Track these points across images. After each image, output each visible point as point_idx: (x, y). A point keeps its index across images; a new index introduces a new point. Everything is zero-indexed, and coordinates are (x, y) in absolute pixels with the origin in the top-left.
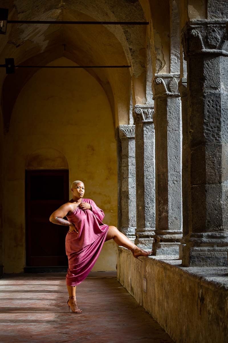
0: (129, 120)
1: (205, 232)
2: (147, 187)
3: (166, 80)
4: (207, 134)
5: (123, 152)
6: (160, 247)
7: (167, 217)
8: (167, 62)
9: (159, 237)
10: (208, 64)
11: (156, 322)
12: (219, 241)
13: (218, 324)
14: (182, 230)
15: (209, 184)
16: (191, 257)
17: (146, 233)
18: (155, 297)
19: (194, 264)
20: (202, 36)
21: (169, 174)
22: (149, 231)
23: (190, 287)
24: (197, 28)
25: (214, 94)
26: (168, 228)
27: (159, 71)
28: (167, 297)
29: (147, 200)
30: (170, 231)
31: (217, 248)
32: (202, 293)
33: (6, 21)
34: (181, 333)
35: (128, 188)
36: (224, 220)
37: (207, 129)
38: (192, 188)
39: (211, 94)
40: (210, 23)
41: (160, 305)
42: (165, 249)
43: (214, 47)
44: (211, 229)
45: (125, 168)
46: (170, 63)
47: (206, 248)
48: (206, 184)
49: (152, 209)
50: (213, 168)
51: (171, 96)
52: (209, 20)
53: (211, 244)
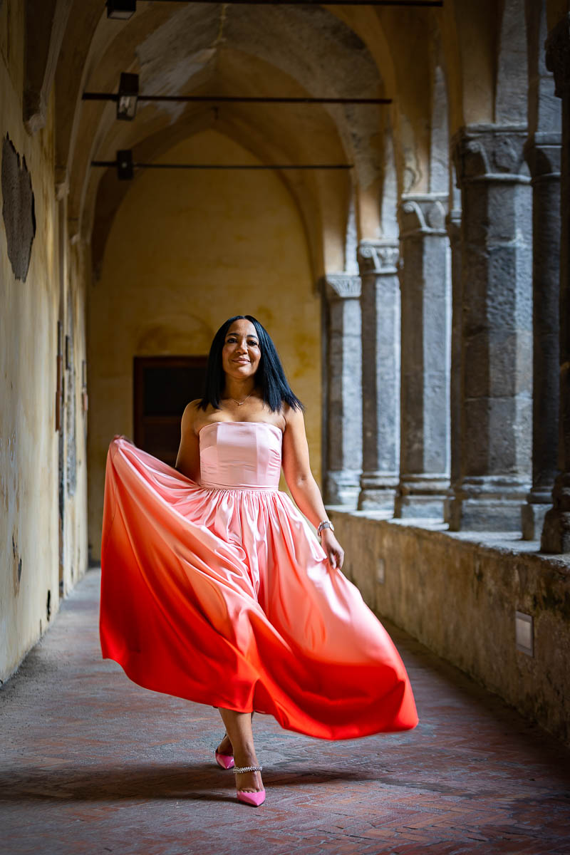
0: (345, 261)
1: (487, 474)
2: (381, 396)
3: (424, 205)
4: (493, 314)
5: (334, 326)
6: (408, 503)
7: (420, 453)
8: (425, 173)
9: (407, 486)
10: (495, 195)
11: (403, 630)
12: (510, 490)
13: (503, 606)
14: (447, 475)
15: (495, 396)
16: (462, 516)
17: (380, 482)
18: (400, 588)
19: (469, 527)
20: (487, 152)
21: (426, 375)
22: (386, 477)
23: (462, 561)
24: (478, 138)
25: (506, 249)
26: (421, 471)
27: (409, 189)
28: (423, 584)
29: (382, 420)
30: (426, 476)
31: (505, 502)
32: (480, 566)
33: (134, 98)
34: (446, 636)
35: (341, 396)
36: (518, 456)
37: (494, 308)
38: (467, 404)
39: (501, 249)
40: (499, 131)
41: (410, 598)
42: (418, 507)
43: (507, 170)
44: (497, 470)
45: (337, 357)
46: (429, 175)
47: (488, 502)
48: (489, 397)
49: (391, 437)
50: (503, 372)
51: (431, 234)
52: (498, 125)
53: (498, 496)
